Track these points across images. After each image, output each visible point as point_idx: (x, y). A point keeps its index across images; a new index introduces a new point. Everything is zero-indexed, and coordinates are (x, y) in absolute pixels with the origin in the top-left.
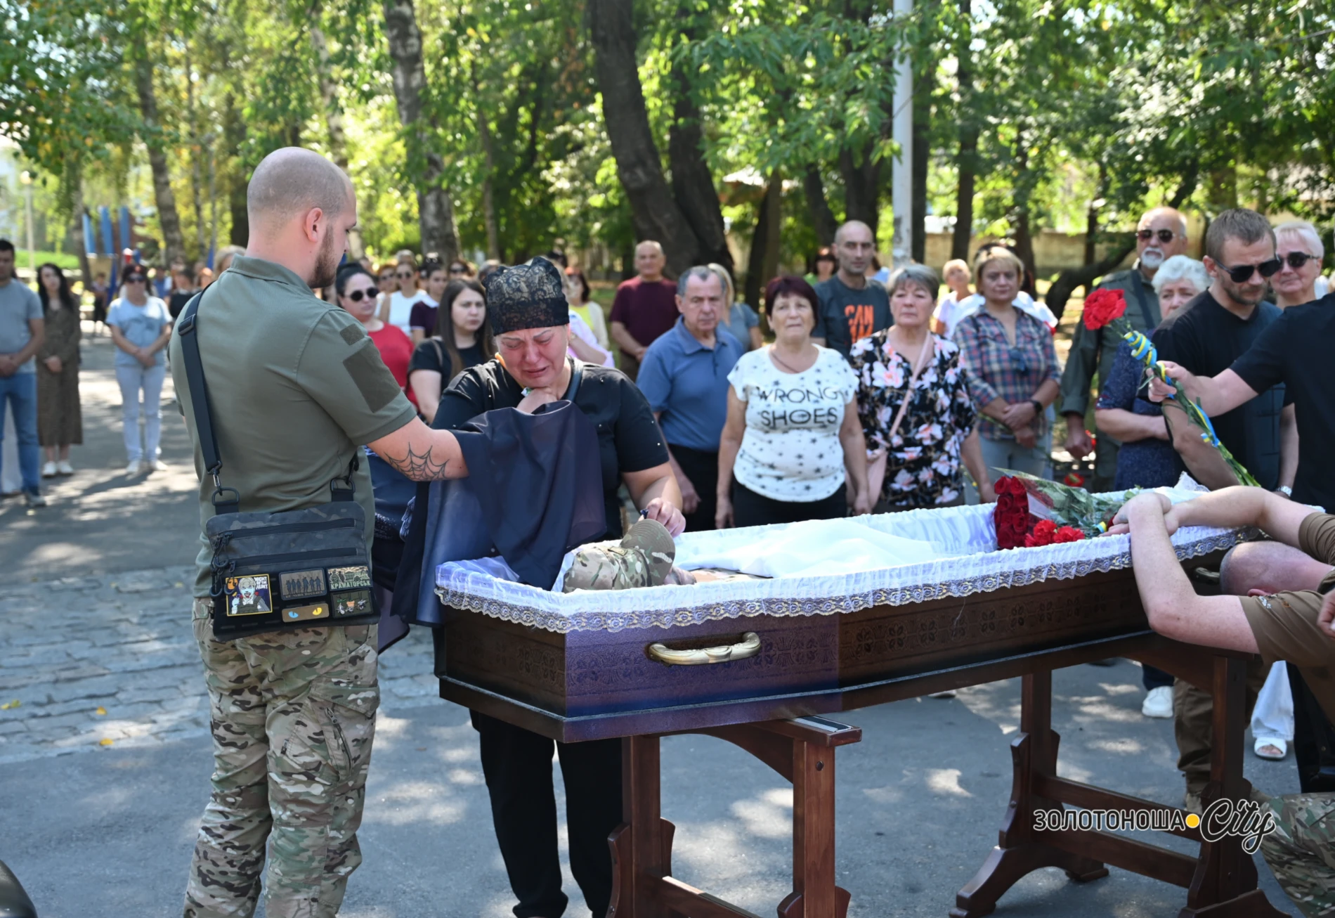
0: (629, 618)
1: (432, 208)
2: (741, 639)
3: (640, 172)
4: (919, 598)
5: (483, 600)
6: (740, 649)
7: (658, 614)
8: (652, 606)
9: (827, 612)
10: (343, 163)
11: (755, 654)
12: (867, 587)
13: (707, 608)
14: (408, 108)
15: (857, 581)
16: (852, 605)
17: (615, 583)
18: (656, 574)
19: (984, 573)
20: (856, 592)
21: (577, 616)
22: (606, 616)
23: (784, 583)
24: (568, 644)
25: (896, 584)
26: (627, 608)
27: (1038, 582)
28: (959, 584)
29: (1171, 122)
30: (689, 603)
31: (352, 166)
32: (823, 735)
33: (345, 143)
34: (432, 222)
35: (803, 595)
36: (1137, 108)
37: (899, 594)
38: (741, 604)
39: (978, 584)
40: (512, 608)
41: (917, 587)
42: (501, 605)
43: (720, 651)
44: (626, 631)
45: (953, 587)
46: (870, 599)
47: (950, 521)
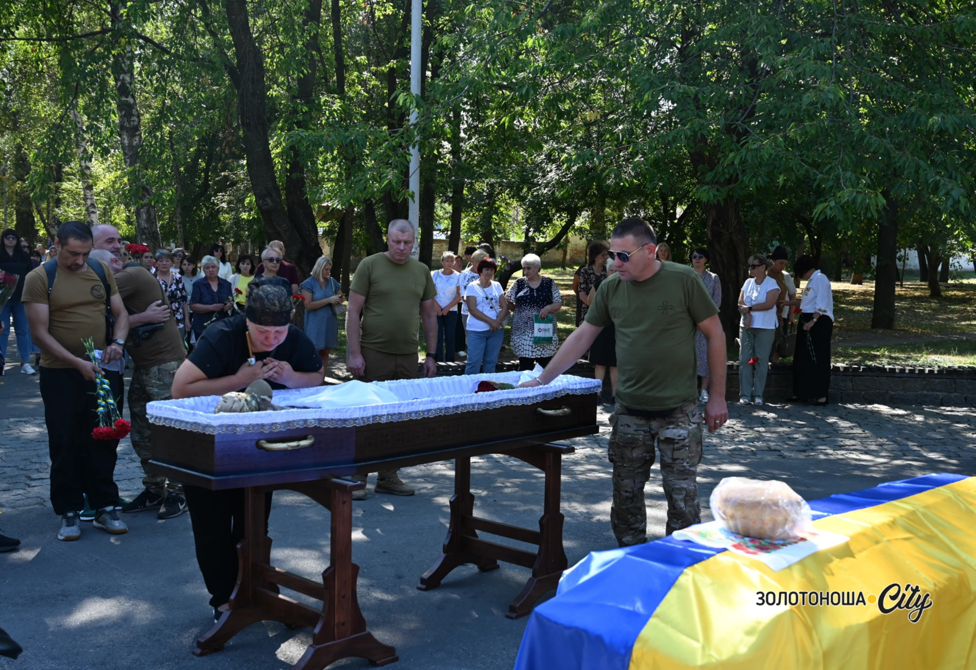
0: (247, 427)
1: (144, 216)
2: (305, 438)
3: (268, 200)
4: (395, 419)
5: (171, 420)
6: (304, 443)
7: (263, 425)
8: (259, 421)
9: (349, 425)
10: (89, 188)
11: (312, 446)
12: (369, 414)
13: (288, 423)
14: (130, 157)
15: (364, 411)
16: (361, 422)
17: (241, 411)
18: (262, 406)
19: (429, 408)
20: (364, 416)
21: (221, 426)
22: (235, 426)
23: (328, 411)
24: (216, 440)
25: (385, 412)
26: (247, 422)
27: (457, 413)
28: (416, 412)
29: (560, 184)
30: (279, 420)
31: (96, 189)
32: (346, 486)
33: (91, 176)
34: (144, 224)
35: (337, 416)
36: (544, 176)
37: (385, 417)
38: (305, 421)
39: (426, 413)
40: (187, 423)
41: (395, 414)
42: (182, 422)
43: (294, 444)
44: (245, 434)
45: (413, 415)
46: (371, 419)
47: (418, 385)
